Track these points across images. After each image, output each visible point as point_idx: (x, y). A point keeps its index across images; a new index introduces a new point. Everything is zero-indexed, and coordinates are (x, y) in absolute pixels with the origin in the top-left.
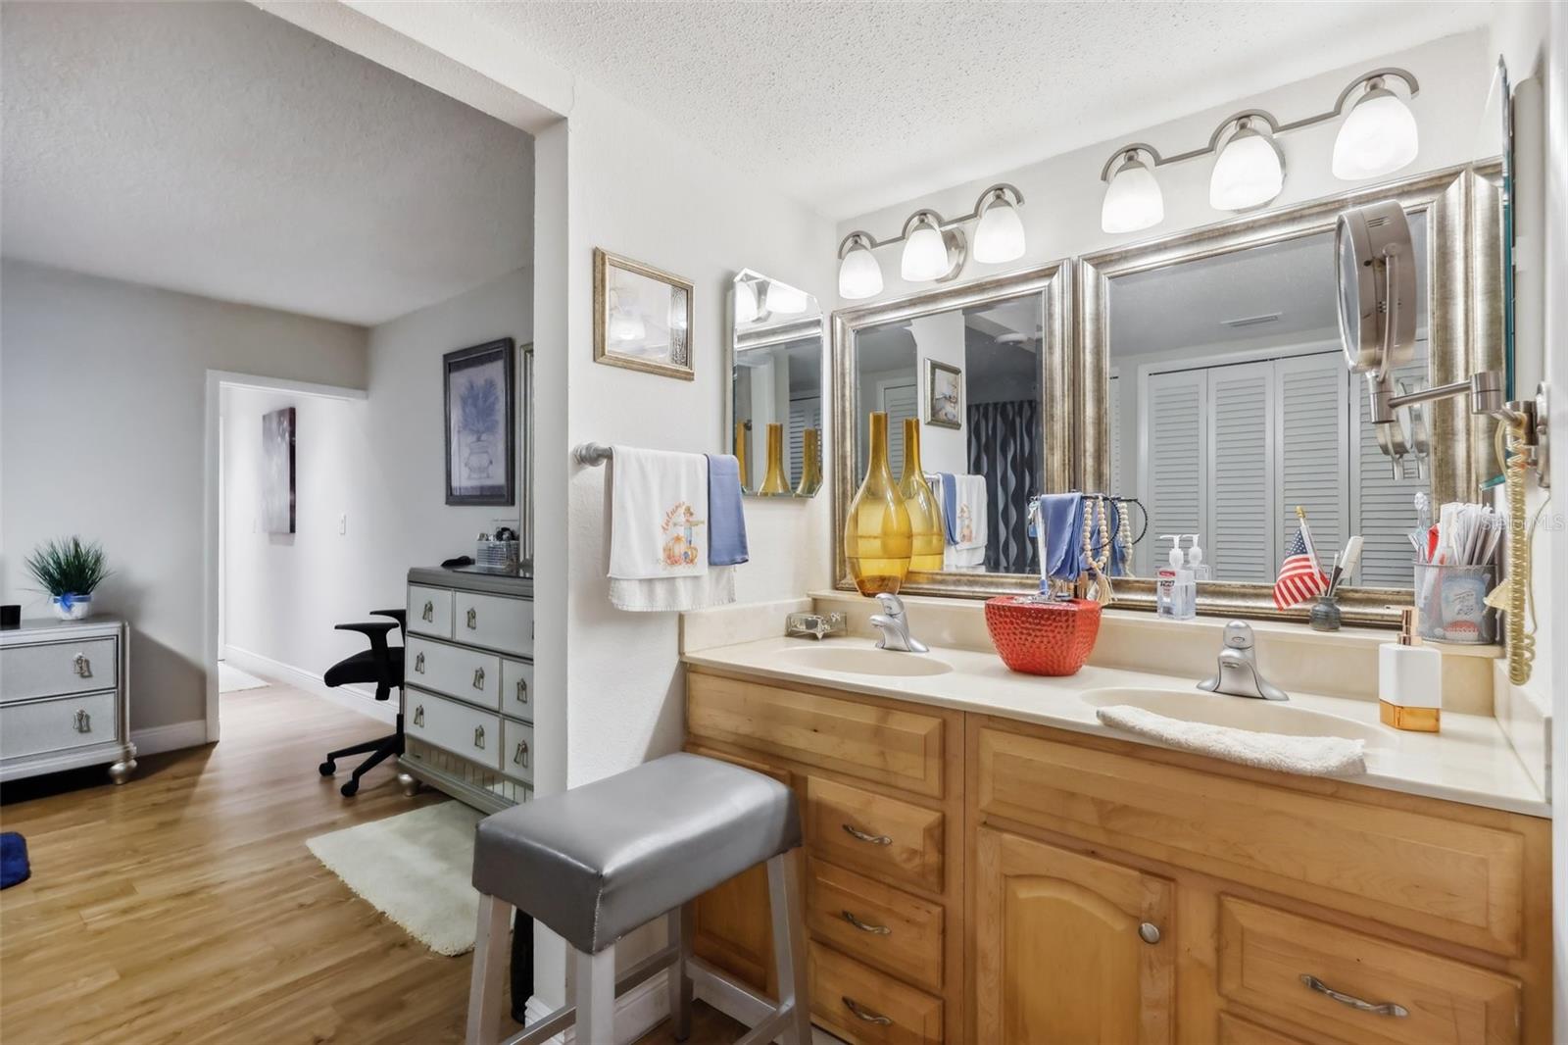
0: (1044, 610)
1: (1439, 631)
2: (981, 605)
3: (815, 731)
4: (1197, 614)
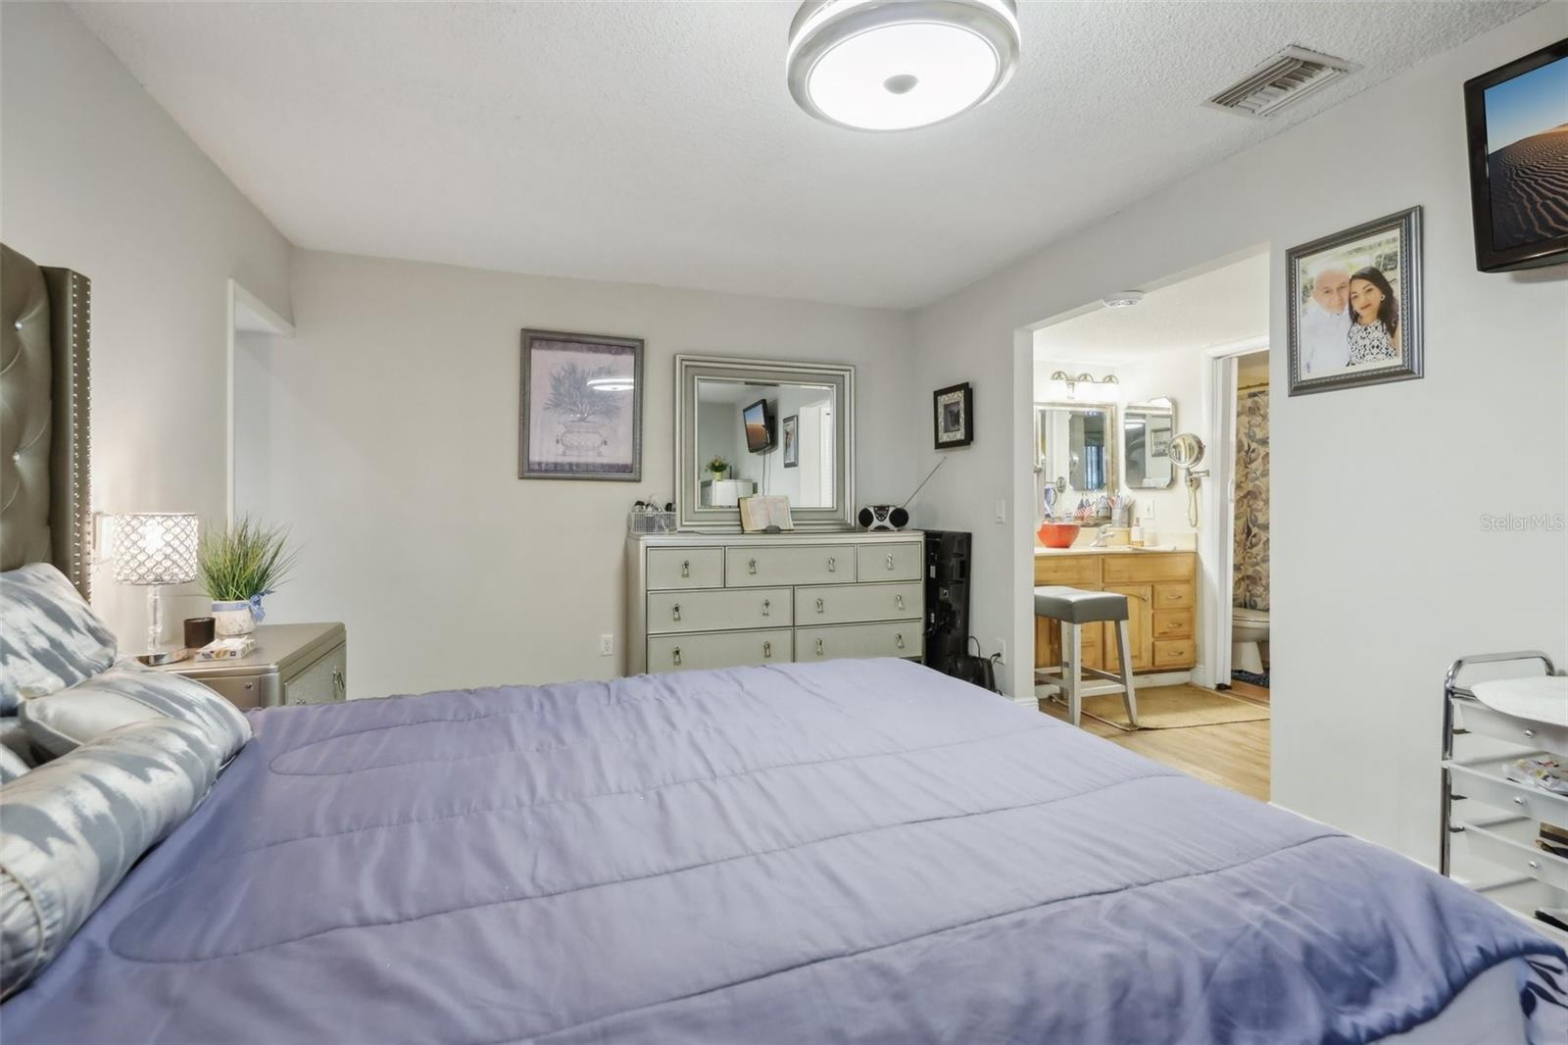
1: (1123, 523)
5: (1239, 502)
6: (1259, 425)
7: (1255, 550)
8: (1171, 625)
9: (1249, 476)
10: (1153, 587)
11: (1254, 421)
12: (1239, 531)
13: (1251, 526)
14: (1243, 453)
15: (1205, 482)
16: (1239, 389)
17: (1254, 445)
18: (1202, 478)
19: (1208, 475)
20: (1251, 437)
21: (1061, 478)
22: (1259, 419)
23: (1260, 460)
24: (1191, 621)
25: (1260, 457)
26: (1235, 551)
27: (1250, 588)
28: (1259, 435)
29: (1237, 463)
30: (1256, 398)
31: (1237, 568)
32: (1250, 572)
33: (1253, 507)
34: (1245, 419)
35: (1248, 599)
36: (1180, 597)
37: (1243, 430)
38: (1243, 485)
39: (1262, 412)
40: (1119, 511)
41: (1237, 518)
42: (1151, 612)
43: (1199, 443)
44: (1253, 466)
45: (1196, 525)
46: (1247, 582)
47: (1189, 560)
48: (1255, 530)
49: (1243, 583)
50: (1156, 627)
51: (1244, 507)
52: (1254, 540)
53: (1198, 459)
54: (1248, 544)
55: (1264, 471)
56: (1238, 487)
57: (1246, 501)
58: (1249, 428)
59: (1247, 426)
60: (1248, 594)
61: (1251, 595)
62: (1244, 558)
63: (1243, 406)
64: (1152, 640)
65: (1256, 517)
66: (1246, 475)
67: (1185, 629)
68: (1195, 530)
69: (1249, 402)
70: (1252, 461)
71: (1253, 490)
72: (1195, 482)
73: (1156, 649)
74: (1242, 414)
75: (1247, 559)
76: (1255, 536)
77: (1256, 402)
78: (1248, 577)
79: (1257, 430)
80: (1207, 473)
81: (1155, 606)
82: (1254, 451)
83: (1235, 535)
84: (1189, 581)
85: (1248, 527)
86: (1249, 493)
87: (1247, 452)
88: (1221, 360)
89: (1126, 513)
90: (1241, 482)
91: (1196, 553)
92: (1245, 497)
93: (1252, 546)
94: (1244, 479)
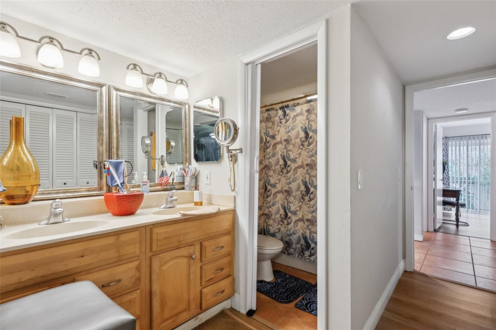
0: (134, 195)
1: (191, 188)
2: (103, 197)
3: (83, 256)
4: (150, 192)
5: (261, 171)
6: (271, 128)
7: (269, 199)
8: (214, 272)
9: (266, 157)
10: (201, 243)
11: (268, 125)
12: (261, 187)
13: (267, 185)
14: (263, 144)
15: (240, 157)
16: (261, 107)
17: (268, 139)
18: (239, 154)
19: (242, 152)
20: (267, 134)
21: (162, 156)
22: (271, 124)
23: (271, 147)
24: (231, 264)
25: (272, 145)
26: (259, 199)
27: (267, 220)
28: (271, 133)
29: (260, 149)
30: (269, 112)
31: (260, 208)
32: (266, 212)
33: (268, 174)
34: (264, 124)
35: (265, 227)
36: (223, 247)
37: (263, 131)
38: (263, 162)
39: (272, 120)
40: (189, 178)
41: (260, 180)
42: (200, 264)
43: (235, 126)
44: (268, 150)
45: (234, 189)
46: (265, 217)
47: (230, 216)
48: (269, 187)
49: (263, 217)
50: (203, 275)
51: (264, 174)
52: (268, 193)
53: (234, 139)
54: (266, 195)
55: (273, 154)
56: (261, 163)
57: (264, 170)
58: (266, 129)
59: (265, 128)
60: (266, 224)
61: (267, 225)
62: (263, 203)
63: (263, 117)
64: (200, 288)
65: (269, 180)
66: (264, 156)
67: (226, 271)
68: (233, 194)
69: (266, 115)
70: (268, 148)
71: (268, 164)
72: (234, 158)
73: (204, 295)
74: (263, 121)
75: (265, 204)
76: (269, 191)
77: (269, 114)
78: (266, 215)
79: (270, 130)
80: (241, 150)
81: (203, 259)
82: (268, 142)
83: (259, 190)
84: (230, 232)
85: (266, 185)
86: (266, 166)
87: (265, 143)
88: (250, 66)
89: (194, 181)
90: (262, 160)
91: (234, 211)
92: (264, 168)
93: (268, 197)
94: (263, 159)
